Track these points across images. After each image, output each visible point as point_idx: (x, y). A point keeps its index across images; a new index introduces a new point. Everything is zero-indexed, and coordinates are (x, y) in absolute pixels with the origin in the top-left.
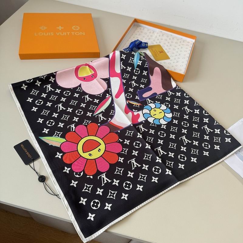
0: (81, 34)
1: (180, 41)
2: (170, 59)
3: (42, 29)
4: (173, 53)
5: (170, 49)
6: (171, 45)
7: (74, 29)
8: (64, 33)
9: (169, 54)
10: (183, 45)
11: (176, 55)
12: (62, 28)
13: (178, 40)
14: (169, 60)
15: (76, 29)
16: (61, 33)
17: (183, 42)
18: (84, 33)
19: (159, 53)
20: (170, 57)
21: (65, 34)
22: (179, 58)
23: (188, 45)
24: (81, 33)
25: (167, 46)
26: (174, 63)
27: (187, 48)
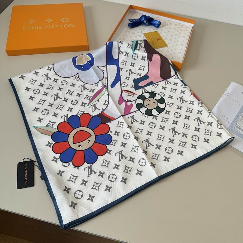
4: (171, 40)
5: (167, 35)
6: (168, 32)
7: (63, 21)
9: (167, 41)
10: (181, 30)
11: (174, 42)
12: (51, 21)
13: (176, 25)
14: (167, 47)
15: (66, 21)
16: (49, 26)
17: (182, 27)
19: (156, 40)
20: (167, 44)
21: (53, 27)
22: (177, 45)
24: (70, 25)
25: (165, 32)
26: (172, 50)
27: (185, 34)
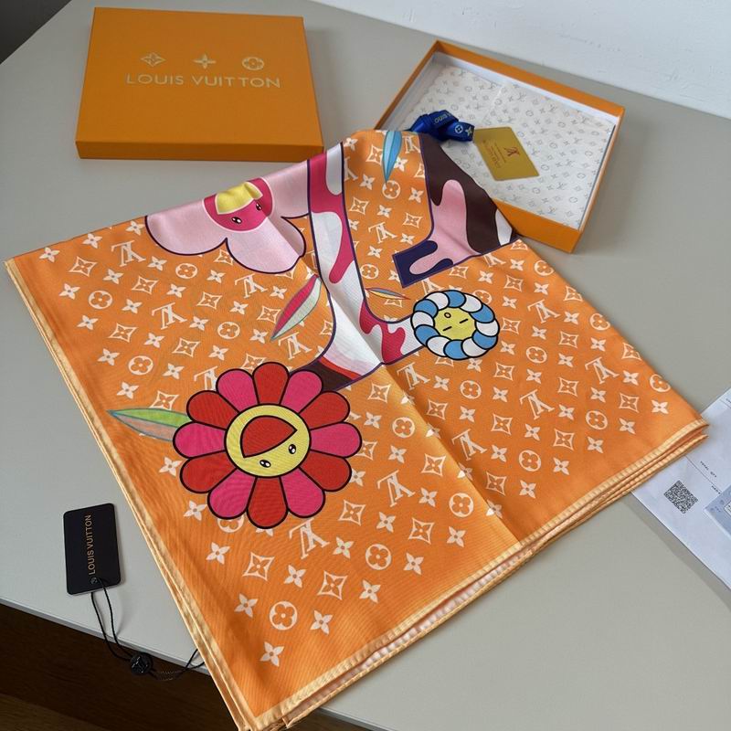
0: (268, 86)
1: (572, 118)
2: (537, 175)
3: (149, 63)
8: (216, 79)
18: (278, 80)
23: (598, 134)
